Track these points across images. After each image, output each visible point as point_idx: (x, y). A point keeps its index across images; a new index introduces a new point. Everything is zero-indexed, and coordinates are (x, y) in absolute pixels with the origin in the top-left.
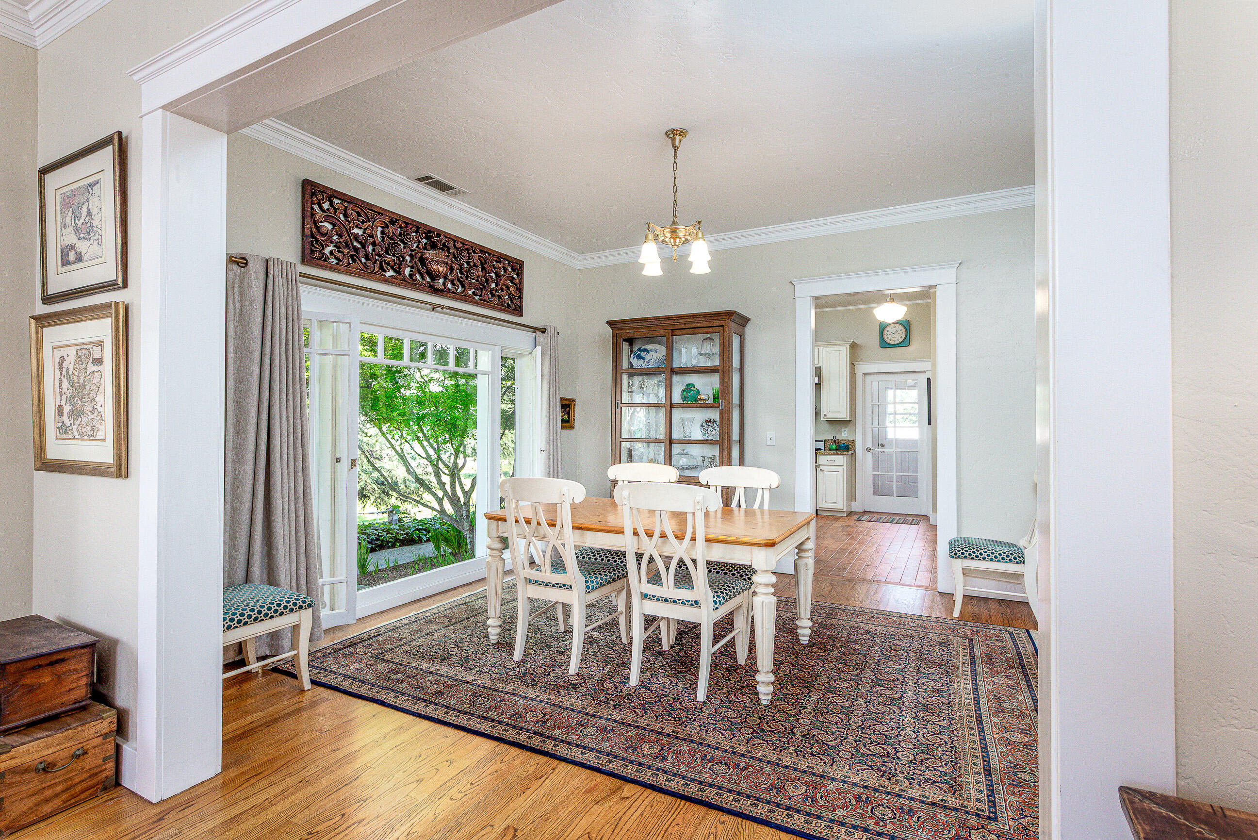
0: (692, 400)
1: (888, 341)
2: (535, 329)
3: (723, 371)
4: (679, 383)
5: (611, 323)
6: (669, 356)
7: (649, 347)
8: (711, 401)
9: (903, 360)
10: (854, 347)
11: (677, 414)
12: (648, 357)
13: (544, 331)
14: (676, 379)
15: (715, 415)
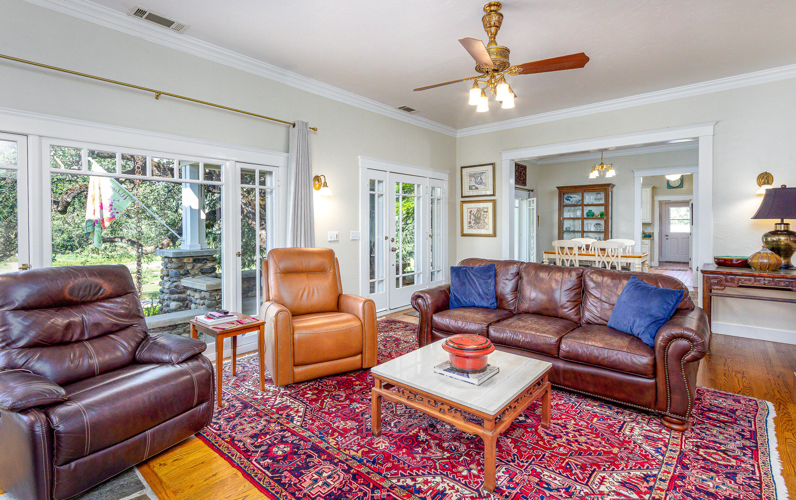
0: (591, 216)
1: (672, 185)
2: (529, 190)
3: (606, 205)
4: (586, 209)
5: (558, 188)
6: (583, 200)
7: (572, 196)
8: (599, 217)
9: (679, 194)
10: (654, 188)
11: (586, 222)
12: (571, 200)
13: (532, 191)
14: (585, 208)
15: (602, 222)
